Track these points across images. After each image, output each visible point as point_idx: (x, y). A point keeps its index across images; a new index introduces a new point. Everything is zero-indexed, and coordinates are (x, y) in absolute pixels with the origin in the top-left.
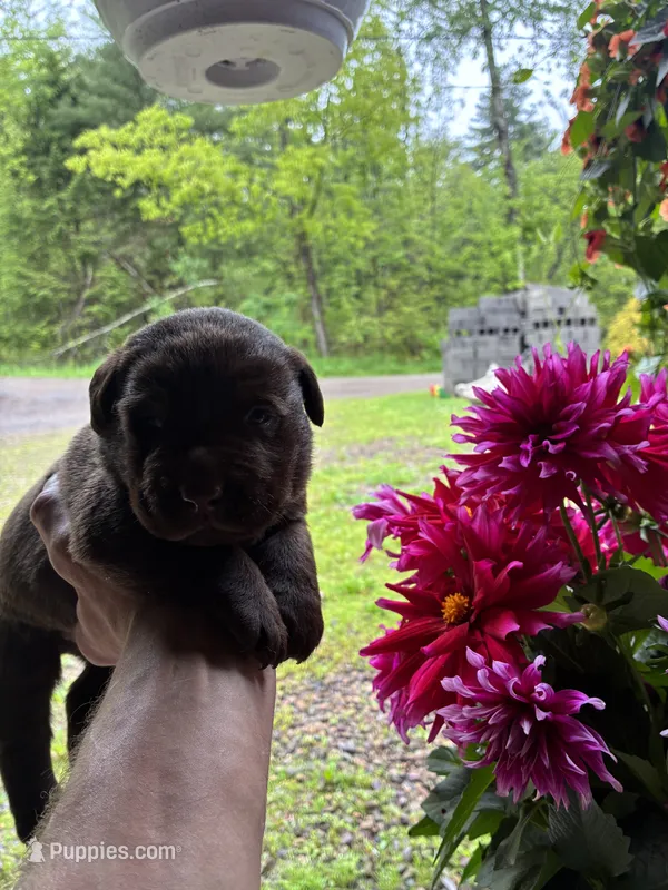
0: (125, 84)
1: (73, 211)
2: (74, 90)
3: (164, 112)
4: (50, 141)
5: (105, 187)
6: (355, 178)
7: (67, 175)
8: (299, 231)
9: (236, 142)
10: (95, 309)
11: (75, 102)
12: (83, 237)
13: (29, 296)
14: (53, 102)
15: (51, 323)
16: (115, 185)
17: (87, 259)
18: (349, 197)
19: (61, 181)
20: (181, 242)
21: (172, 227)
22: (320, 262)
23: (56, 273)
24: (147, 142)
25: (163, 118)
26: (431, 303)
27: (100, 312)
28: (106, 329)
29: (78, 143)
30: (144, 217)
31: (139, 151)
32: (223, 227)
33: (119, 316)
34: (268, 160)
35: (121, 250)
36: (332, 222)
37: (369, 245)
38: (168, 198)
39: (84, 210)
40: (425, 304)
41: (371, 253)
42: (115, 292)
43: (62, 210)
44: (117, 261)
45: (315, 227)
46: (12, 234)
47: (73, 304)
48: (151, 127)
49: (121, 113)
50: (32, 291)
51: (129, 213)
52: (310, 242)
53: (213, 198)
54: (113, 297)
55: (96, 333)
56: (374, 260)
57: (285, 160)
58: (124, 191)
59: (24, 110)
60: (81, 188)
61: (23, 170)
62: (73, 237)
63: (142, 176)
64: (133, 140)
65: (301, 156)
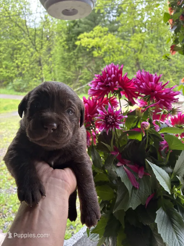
0: (91, 20)
1: (77, 55)
2: (78, 23)
3: (100, 27)
4: (72, 37)
5: (85, 48)
6: (154, 42)
7: (75, 46)
8: (136, 58)
9: (120, 34)
10: (81, 81)
11: (79, 26)
12: (79, 62)
13: (65, 78)
14: (73, 27)
15: (71, 84)
16: (87, 48)
17: (80, 67)
18: (152, 47)
19: (74, 48)
20: (104, 62)
21: (101, 58)
22: (143, 67)
23: (72, 72)
24: (96, 35)
25: (100, 29)
26: (176, 78)
27: (82, 81)
28: (84, 86)
29: (78, 38)
30: (94, 56)
31: (93, 38)
32: (115, 57)
33: (87, 82)
34: (129, 38)
35: (88, 65)
36: (147, 55)
37: (157, 61)
38: (101, 51)
39: (80, 54)
40: (174, 78)
41: (158, 64)
42: (86, 76)
43: (74, 55)
44: (87, 68)
45: (141, 57)
46: (62, 62)
47: (76, 80)
48: (97, 31)
49: (90, 28)
50: (66, 76)
51: (91, 55)
52: (140, 61)
53: (113, 50)
54: (86, 78)
55: (81, 87)
56: (159, 66)
57: (133, 37)
58: (89, 49)
59: (66, 29)
60: (79, 49)
61: (65, 45)
62: (77, 62)
63: (94, 45)
64: (92, 36)
65: (138, 37)
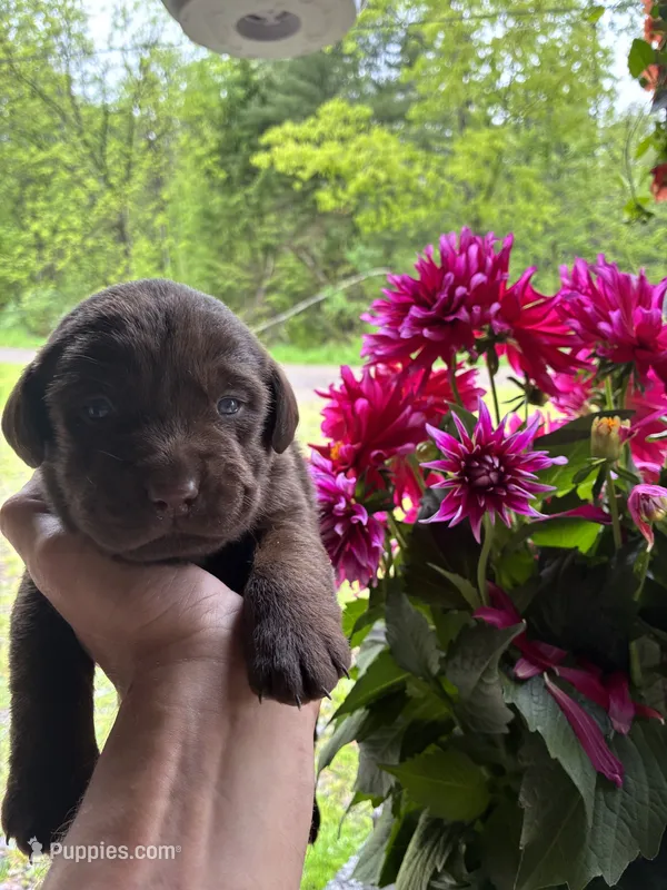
0: (310, 80)
1: (258, 206)
2: (263, 90)
3: (344, 105)
4: (239, 140)
5: (286, 180)
6: (537, 159)
7: (251, 172)
8: (473, 216)
9: (414, 129)
10: (273, 298)
11: (264, 101)
12: (265, 230)
14: (243, 103)
16: (295, 178)
17: (269, 250)
18: (530, 181)
19: (247, 178)
20: (356, 231)
21: (346, 217)
23: (240, 265)
24: (327, 134)
25: (343, 111)
27: (277, 300)
28: (283, 318)
29: (264, 140)
30: (321, 208)
31: (318, 144)
32: (396, 214)
33: (295, 304)
34: (446, 145)
35: (299, 241)
36: (510, 207)
37: (548, 229)
38: (344, 188)
39: (268, 203)
41: (550, 238)
42: (293, 281)
43: (248, 205)
44: (296, 251)
45: (491, 212)
47: (254, 293)
48: (331, 119)
49: (306, 107)
50: (219, 281)
51: (308, 205)
53: (388, 187)
54: (290, 287)
55: (273, 322)
56: (554, 246)
57: (462, 143)
58: (304, 183)
59: (218, 111)
60: (267, 184)
61: (216, 169)
62: (259, 230)
63: (321, 170)
64: (314, 134)
65: (480, 140)
